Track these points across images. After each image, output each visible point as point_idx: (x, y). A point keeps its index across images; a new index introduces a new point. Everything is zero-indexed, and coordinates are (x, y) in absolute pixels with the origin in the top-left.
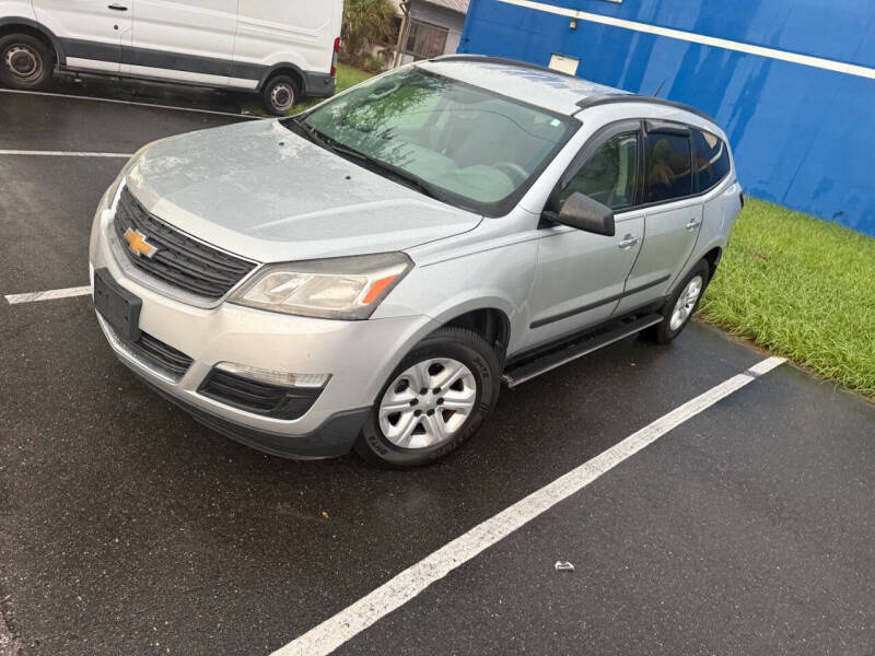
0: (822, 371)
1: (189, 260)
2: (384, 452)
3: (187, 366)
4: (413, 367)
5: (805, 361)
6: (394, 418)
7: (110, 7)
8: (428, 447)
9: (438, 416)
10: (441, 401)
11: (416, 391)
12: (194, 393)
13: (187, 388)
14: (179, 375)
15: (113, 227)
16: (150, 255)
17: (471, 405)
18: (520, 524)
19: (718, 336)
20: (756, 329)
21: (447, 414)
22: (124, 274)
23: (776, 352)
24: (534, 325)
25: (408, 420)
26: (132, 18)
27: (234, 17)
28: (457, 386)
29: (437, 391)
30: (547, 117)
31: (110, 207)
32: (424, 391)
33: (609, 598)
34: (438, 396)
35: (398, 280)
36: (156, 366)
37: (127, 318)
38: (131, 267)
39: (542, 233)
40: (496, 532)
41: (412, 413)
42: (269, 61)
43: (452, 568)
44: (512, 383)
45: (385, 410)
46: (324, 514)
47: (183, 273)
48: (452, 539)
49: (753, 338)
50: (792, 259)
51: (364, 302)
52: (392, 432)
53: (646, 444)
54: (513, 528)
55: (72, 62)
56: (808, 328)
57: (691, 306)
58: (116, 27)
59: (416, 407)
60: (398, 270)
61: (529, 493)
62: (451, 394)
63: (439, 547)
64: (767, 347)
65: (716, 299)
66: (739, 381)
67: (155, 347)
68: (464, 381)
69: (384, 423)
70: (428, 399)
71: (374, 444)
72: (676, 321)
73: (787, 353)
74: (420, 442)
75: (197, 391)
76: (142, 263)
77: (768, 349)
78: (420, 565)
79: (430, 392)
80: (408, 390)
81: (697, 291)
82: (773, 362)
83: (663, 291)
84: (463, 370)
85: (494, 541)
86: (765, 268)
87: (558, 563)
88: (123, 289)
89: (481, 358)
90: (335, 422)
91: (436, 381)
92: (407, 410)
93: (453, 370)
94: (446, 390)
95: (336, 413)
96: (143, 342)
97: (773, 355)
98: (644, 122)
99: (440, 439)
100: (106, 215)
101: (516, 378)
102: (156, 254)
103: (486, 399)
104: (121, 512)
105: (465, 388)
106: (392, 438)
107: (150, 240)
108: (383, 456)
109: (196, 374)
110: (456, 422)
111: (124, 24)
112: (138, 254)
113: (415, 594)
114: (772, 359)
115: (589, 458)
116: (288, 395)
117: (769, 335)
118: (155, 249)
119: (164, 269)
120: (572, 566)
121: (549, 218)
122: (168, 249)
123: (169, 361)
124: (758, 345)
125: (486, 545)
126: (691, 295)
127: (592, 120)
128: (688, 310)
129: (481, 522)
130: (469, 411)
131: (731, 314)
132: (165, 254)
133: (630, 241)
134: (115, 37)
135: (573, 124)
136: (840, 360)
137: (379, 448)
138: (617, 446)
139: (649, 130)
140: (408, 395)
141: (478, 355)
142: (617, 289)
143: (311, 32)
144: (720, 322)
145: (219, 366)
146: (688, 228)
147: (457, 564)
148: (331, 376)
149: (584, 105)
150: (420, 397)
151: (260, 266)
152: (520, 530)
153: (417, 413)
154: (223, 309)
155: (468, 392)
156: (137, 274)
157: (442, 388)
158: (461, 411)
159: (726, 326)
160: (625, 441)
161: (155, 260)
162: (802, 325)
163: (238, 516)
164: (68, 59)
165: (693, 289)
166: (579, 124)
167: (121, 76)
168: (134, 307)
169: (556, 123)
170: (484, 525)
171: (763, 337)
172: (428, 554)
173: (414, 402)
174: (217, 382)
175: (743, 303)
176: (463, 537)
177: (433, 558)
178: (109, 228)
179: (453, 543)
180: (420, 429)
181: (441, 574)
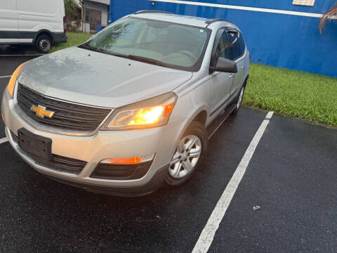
0: (286, 113)
1: (73, 114)
2: (171, 182)
3: (83, 166)
5: (280, 111)
6: (173, 167)
8: (187, 175)
9: (188, 161)
10: (189, 154)
11: (180, 152)
12: (88, 178)
13: (85, 177)
14: (78, 172)
15: (18, 107)
16: (50, 116)
17: (199, 153)
18: (232, 196)
19: (248, 108)
20: (261, 103)
21: (191, 159)
22: (36, 128)
23: (270, 110)
24: (210, 115)
25: (178, 166)
27: (16, 11)
28: (194, 147)
29: (187, 150)
31: (13, 98)
32: (183, 152)
34: (188, 152)
35: (174, 104)
36: (63, 170)
37: (44, 150)
38: (39, 124)
40: (226, 202)
41: (179, 163)
42: (36, 29)
43: (219, 223)
45: (171, 164)
46: (158, 216)
47: (71, 122)
48: (212, 211)
49: (260, 106)
51: (164, 117)
52: (173, 172)
54: (231, 199)
56: (276, 99)
59: (181, 159)
60: (172, 100)
61: (228, 183)
62: (192, 150)
63: (209, 216)
66: (266, 123)
68: (197, 144)
69: (170, 170)
70: (184, 155)
71: (167, 180)
72: (238, 105)
73: (273, 109)
74: (183, 173)
75: (90, 177)
76: (45, 122)
77: (267, 109)
78: (207, 226)
79: (185, 151)
80: (177, 153)
81: (243, 93)
82: (270, 114)
84: (197, 138)
85: (227, 207)
87: (254, 208)
89: (203, 132)
90: (158, 173)
91: (187, 145)
92: (177, 162)
93: (193, 140)
96: (56, 161)
99: (190, 171)
100: (11, 102)
102: (54, 115)
103: (205, 149)
105: (197, 146)
106: (174, 175)
107: (48, 109)
109: (88, 169)
110: (194, 161)
112: (43, 117)
113: (212, 239)
114: (269, 112)
117: (266, 104)
118: (52, 113)
119: (60, 122)
120: (259, 207)
121: (212, 69)
122: (59, 111)
123: (72, 166)
124: (263, 109)
125: (225, 209)
126: (241, 95)
128: (241, 100)
130: (199, 156)
132: (59, 114)
133: (232, 76)
136: (291, 108)
138: (245, 156)
140: (177, 155)
141: (201, 131)
142: (228, 96)
143: (53, 15)
145: (102, 162)
147: (220, 221)
148: (156, 153)
149: (209, 23)
150: (182, 155)
151: (113, 110)
153: (181, 161)
154: (99, 134)
155: (198, 148)
156: (44, 127)
157: (189, 148)
158: (196, 156)
159: (250, 104)
161: (54, 118)
166: (210, 31)
168: (48, 143)
169: (202, 31)
170: (220, 201)
171: (264, 105)
172: (207, 220)
173: (180, 157)
174: (101, 170)
177: (210, 221)
179: (214, 212)
180: (182, 169)
181: (217, 227)
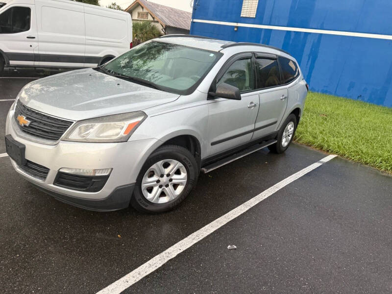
0: (353, 158)
1: (45, 124)
2: (146, 206)
3: (47, 173)
4: (155, 165)
5: (345, 155)
6: (150, 190)
7: (28, 37)
8: (168, 202)
9: (171, 187)
10: (171, 180)
11: (158, 176)
12: (52, 185)
13: (49, 183)
14: (44, 178)
15: (14, 118)
16: (27, 125)
17: (186, 181)
18: (212, 232)
19: (306, 149)
20: (323, 144)
21: (175, 186)
22: (18, 136)
23: (332, 153)
24: (213, 144)
25: (156, 190)
26: (38, 41)
27: (84, 37)
28: (178, 172)
29: (168, 175)
30: (207, 53)
31: (13, 110)
32: (162, 176)
33: (253, 259)
34: (169, 178)
35: (140, 123)
36: (35, 175)
37: (19, 155)
38: (21, 132)
39: (210, 101)
40: (200, 236)
41: (158, 187)
42: (101, 55)
43: (179, 253)
44: (206, 171)
45: (144, 186)
46: (119, 236)
47: (43, 131)
48: (179, 241)
49: (321, 148)
50: (338, 115)
51: (124, 133)
52: (149, 196)
53: (271, 194)
54: (208, 234)
55: (12, 62)
56: (345, 140)
57: (291, 136)
58: (31, 46)
59: (160, 184)
60: (140, 119)
61: (217, 218)
62: (175, 177)
63: (173, 245)
64: (328, 151)
65: (304, 133)
66: (316, 165)
67: (34, 167)
68: (181, 170)
69: (145, 193)
70: (165, 179)
71: (141, 202)
72: (284, 143)
73: (337, 153)
74: (164, 200)
75: (54, 184)
76: (25, 129)
77: (328, 152)
78: (163, 253)
79: (165, 176)
80: (155, 176)
81: (292, 129)
82: (330, 157)
83: (275, 128)
84: (179, 164)
85: (199, 240)
86: (326, 119)
87: (229, 246)
88: (17, 142)
89: (187, 159)
90: (118, 191)
91: (167, 171)
92: (155, 185)
93: (175, 165)
94: (172, 175)
95: (118, 187)
96: (27, 165)
97: (331, 154)
98: (254, 53)
99: (174, 198)
100: (12, 113)
101: (208, 169)
102: (30, 124)
103: (192, 178)
104: (21, 243)
105: (182, 173)
106: (150, 199)
107: (27, 118)
108: (146, 208)
109: (52, 176)
110: (180, 189)
111: (34, 44)
112: (23, 125)
113: (161, 265)
114: (330, 156)
115: (245, 202)
116: (93, 180)
117: (329, 146)
118: (29, 122)
119: (34, 130)
120: (235, 247)
121: (212, 95)
122: (35, 121)
123: (40, 172)
124: (324, 151)
125: (195, 242)
126: (290, 131)
127: (228, 53)
128: (290, 138)
129: (193, 232)
130: (185, 184)
131: (311, 139)
132: (34, 123)
133: (253, 105)
134: (31, 50)
135: (219, 55)
136: (360, 152)
137: (144, 204)
138: (258, 196)
139: (256, 56)
140: (155, 178)
141: (185, 157)
142: (251, 127)
143: (119, 41)
144: (306, 143)
145: (61, 170)
146: (281, 99)
147: (181, 251)
148: (112, 169)
149: (224, 47)
150: (160, 179)
151: (75, 122)
152: (212, 234)
153: (161, 186)
154: (60, 143)
155: (184, 175)
156: (23, 134)
157: (170, 174)
158: (181, 184)
159: (309, 144)
160: (262, 193)
161: (30, 127)
162: (342, 140)
163: (78, 240)
164: (10, 61)
165: (290, 127)
166: (222, 55)
167: (35, 67)
168: (22, 149)
169: (212, 55)
170: (195, 233)
171: (326, 147)
172: (167, 248)
173: (158, 181)
174: (62, 178)
175: (316, 134)
176: (185, 239)
177: (170, 249)
178: (12, 118)
179: (180, 242)
180: (163, 194)
181: (173, 256)
